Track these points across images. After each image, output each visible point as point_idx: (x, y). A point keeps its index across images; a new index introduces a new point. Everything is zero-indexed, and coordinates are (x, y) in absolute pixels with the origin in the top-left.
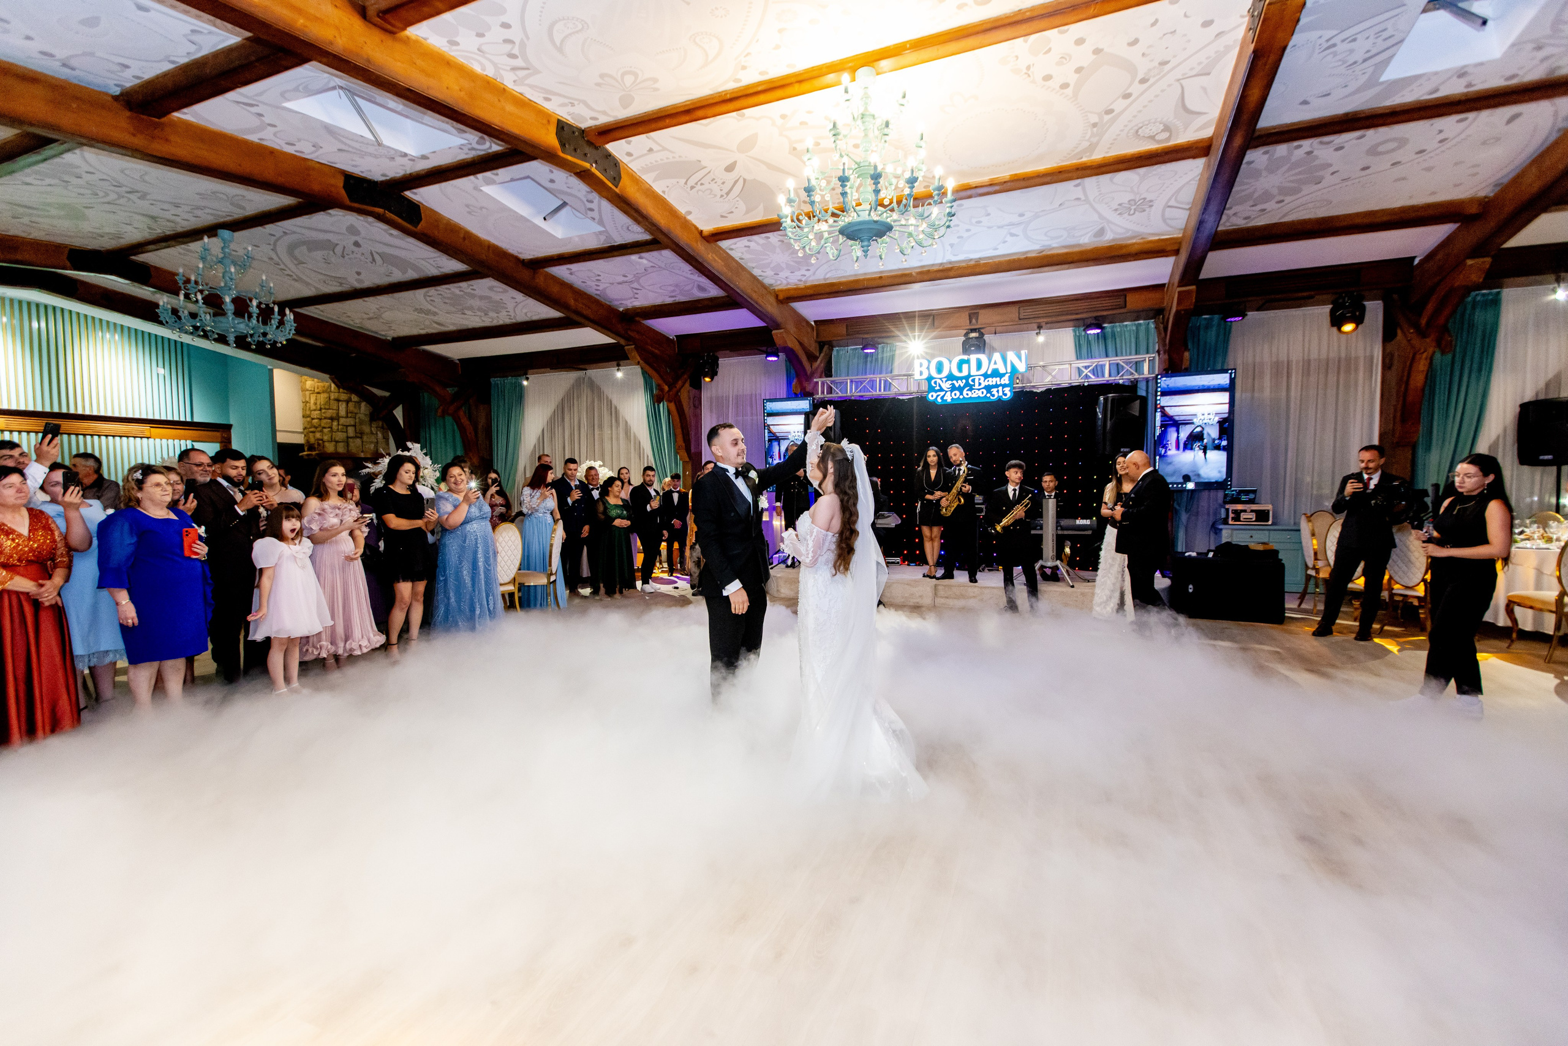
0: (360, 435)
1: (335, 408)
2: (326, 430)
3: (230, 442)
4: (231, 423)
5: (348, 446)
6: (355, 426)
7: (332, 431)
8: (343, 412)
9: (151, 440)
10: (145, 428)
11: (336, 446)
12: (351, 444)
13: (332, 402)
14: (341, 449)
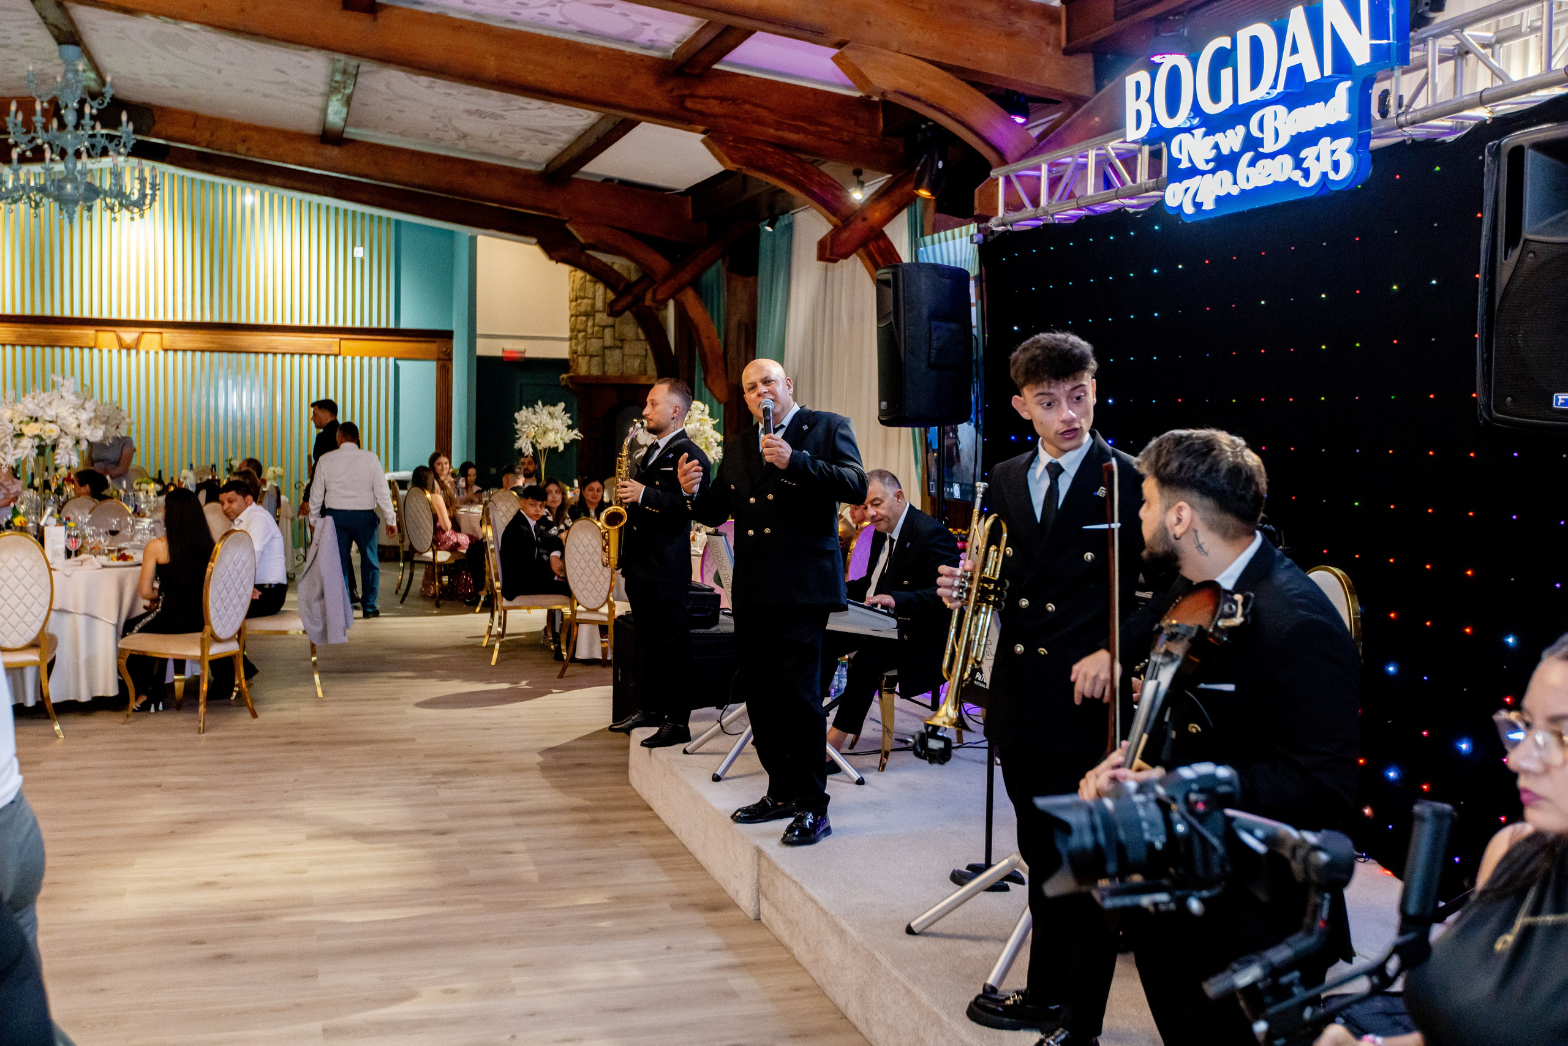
0: (621, 342)
1: (590, 295)
2: (581, 335)
3: (451, 360)
4: (454, 328)
5: (604, 364)
6: (613, 326)
7: (586, 338)
8: (599, 304)
9: (340, 358)
10: (333, 340)
11: (589, 363)
12: (609, 361)
13: (588, 284)
14: (595, 371)
